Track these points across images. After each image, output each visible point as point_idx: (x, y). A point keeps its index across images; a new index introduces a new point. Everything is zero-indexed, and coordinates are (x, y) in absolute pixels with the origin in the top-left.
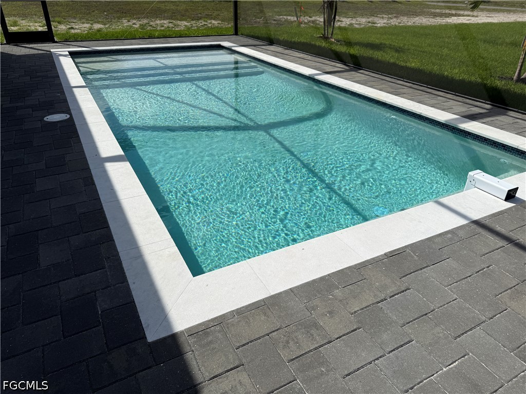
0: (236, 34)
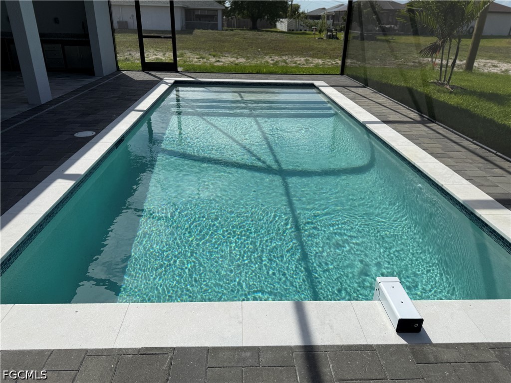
0: (342, 73)
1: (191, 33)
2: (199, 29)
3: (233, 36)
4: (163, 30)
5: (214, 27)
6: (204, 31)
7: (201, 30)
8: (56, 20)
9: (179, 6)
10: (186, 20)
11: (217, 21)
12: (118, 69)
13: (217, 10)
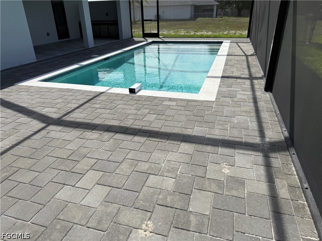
0: (248, 37)
1: (195, 20)
2: (201, 17)
3: (220, 21)
4: (179, 19)
5: (211, 16)
6: (203, 18)
7: (202, 18)
8: (107, 14)
9: (190, 4)
10: (195, 12)
11: (213, 12)
12: (132, 36)
13: (213, 5)
